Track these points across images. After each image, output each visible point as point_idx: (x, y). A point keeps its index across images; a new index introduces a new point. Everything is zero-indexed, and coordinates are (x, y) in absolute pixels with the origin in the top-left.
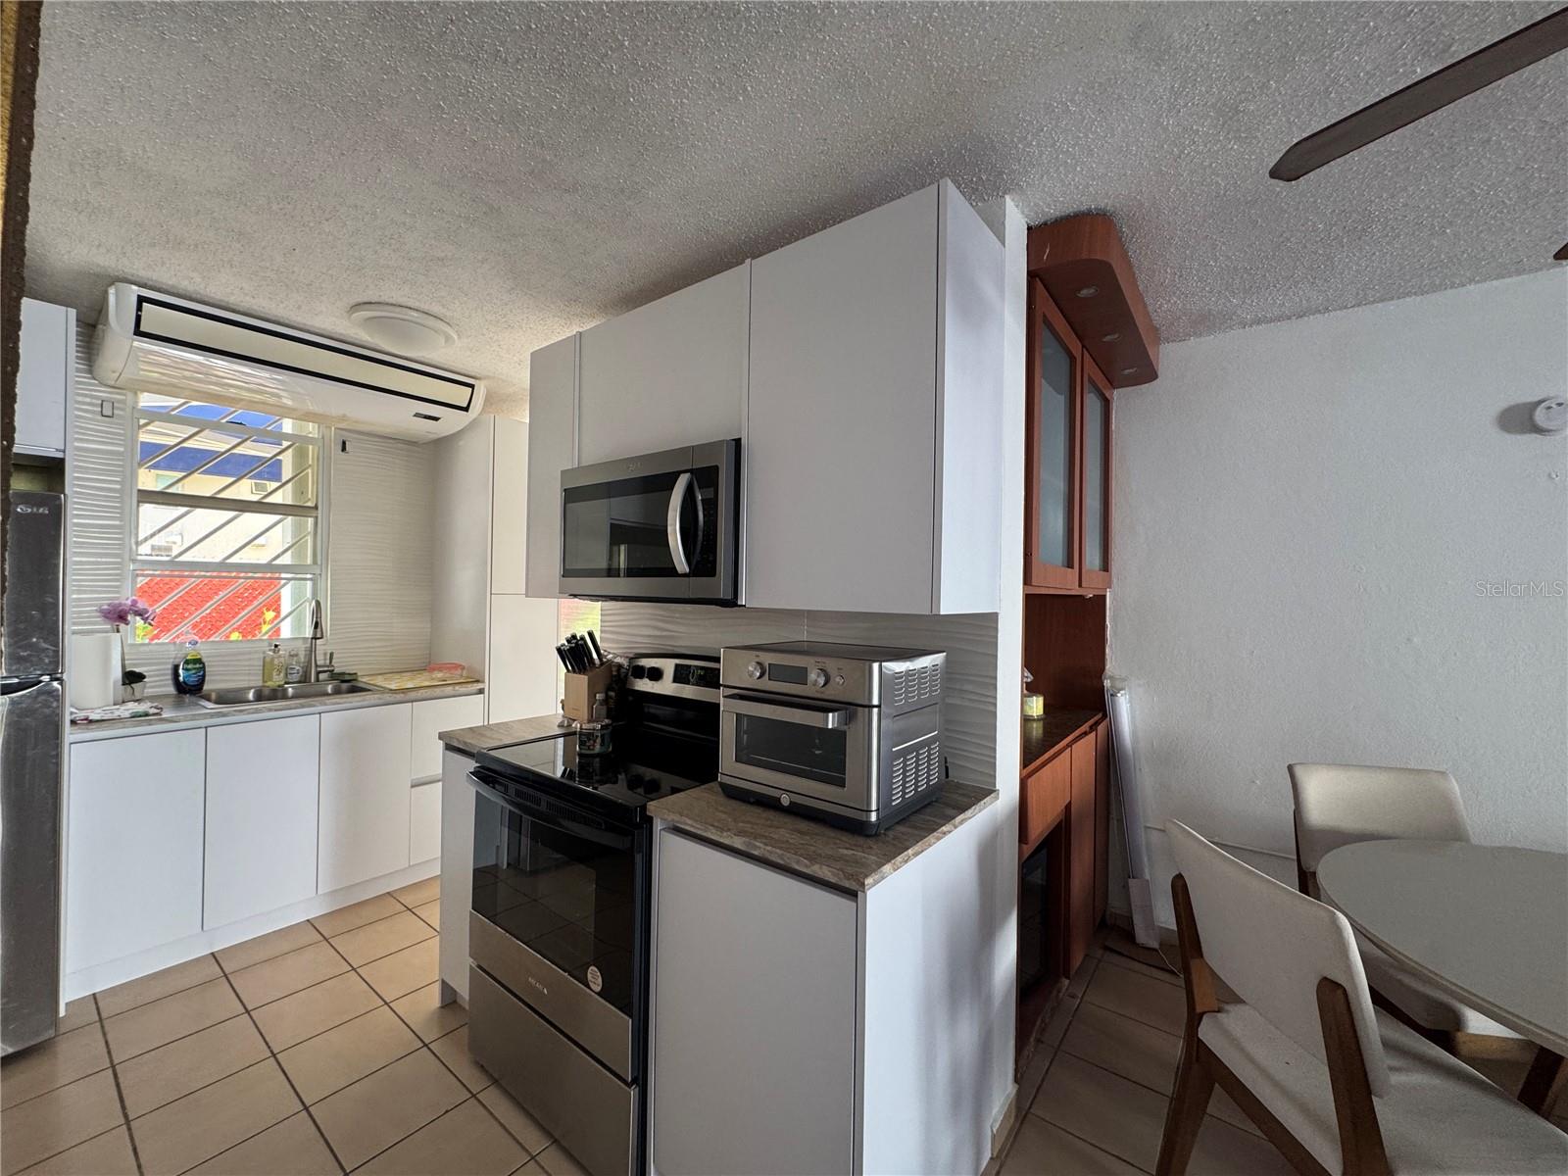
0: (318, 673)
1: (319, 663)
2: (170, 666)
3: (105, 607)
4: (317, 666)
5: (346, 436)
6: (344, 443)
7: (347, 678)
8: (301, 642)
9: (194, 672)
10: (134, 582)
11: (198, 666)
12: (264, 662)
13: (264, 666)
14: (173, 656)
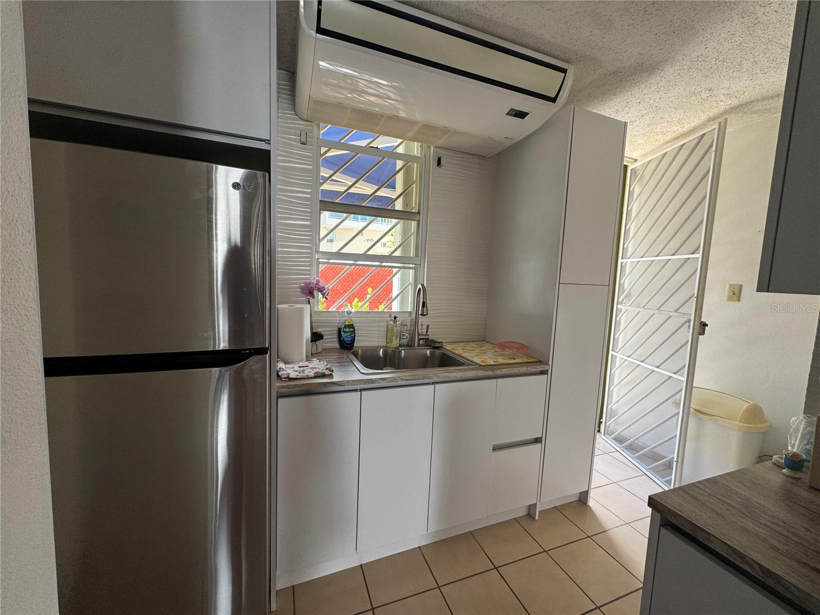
0: (420, 339)
1: (419, 333)
2: (336, 329)
3: (302, 285)
4: (419, 335)
5: (442, 153)
6: (439, 160)
7: (437, 345)
8: (407, 315)
9: (349, 334)
10: (318, 268)
11: (351, 330)
12: (387, 329)
13: (387, 331)
14: (338, 321)
